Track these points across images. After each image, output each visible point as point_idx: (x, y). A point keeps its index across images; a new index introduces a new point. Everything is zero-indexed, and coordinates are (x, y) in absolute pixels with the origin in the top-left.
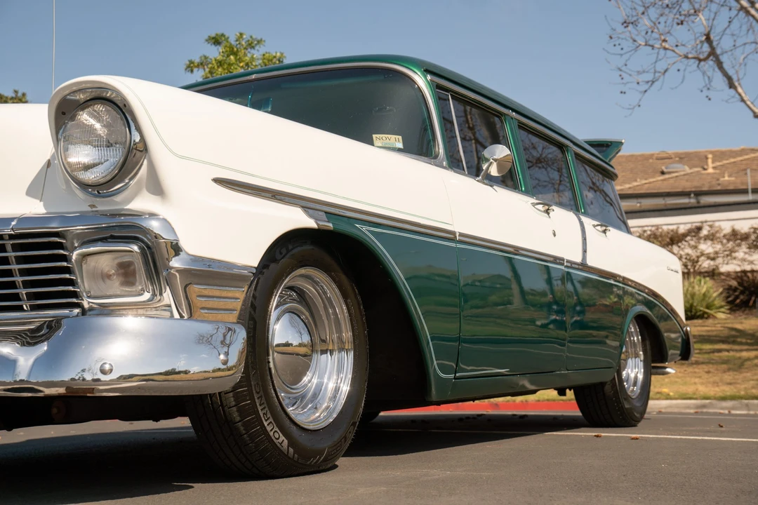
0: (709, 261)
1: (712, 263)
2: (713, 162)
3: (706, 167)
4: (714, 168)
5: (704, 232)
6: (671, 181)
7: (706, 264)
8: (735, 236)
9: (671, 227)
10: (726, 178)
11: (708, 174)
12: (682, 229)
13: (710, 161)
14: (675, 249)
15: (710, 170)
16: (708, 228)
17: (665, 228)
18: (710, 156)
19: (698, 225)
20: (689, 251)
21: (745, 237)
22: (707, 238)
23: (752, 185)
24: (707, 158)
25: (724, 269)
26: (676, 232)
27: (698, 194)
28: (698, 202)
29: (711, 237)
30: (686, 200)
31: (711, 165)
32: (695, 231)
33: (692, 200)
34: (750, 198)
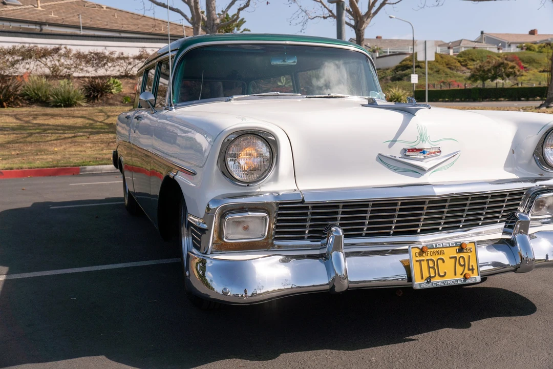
0: (65, 70)
1: (68, 71)
2: (41, 2)
3: (36, 5)
4: (41, 7)
5: (62, 51)
6: (19, 12)
7: (64, 71)
8: (79, 56)
9: (43, 46)
10: (53, 15)
11: (40, 10)
12: (50, 47)
13: (39, 2)
15: (40, 8)
16: (64, 50)
17: (39, 46)
19: (57, 46)
21: (85, 57)
22: (64, 55)
25: (75, 74)
26: (46, 50)
27: (41, 24)
28: (41, 30)
29: (67, 55)
30: (33, 27)
31: (39, 5)
32: (56, 50)
33: (38, 27)
34: (82, 32)
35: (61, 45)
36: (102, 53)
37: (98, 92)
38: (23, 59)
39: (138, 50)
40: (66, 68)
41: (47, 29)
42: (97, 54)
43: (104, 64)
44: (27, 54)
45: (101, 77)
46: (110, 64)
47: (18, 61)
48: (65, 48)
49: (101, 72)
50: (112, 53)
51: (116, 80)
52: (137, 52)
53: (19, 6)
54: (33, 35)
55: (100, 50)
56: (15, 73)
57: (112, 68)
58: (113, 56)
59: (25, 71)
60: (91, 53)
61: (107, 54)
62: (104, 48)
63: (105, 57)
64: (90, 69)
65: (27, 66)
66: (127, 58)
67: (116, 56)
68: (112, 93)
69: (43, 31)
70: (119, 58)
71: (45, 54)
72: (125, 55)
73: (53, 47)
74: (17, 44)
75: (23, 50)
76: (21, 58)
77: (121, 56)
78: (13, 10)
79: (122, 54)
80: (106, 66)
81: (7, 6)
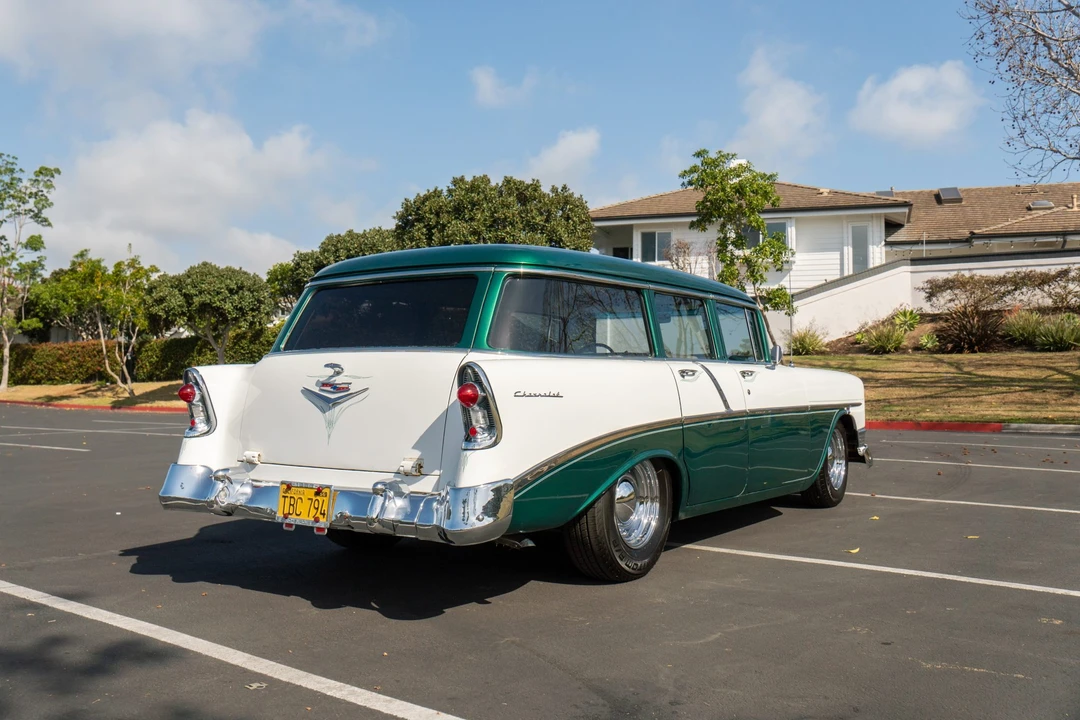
0: (1074, 299)
2: (1077, 201)
3: (1070, 205)
4: (1078, 206)
5: (1072, 274)
7: (1073, 301)
11: (1074, 212)
12: (1054, 270)
13: (1075, 200)
14: (1046, 288)
15: (1076, 209)
16: (1075, 270)
18: (1074, 195)
19: (1065, 267)
20: (1058, 290)
22: (1074, 279)
24: (1073, 198)
26: (1047, 275)
27: (1065, 234)
28: (1065, 242)
30: (1054, 239)
31: (1076, 203)
32: (1064, 274)
33: (1060, 239)
40: (1075, 296)
41: (1074, 240)
47: (1009, 292)
53: (1050, 208)
65: (1021, 297)
69: (1067, 244)
71: (1044, 280)
73: (1059, 268)
76: (1013, 288)
78: (1037, 218)
81: (1033, 212)
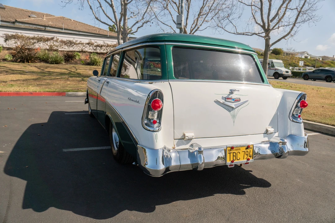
0: (56, 47)
1: (57, 48)
3: (43, 18)
5: (55, 39)
6: (36, 21)
8: (62, 42)
9: (47, 36)
10: (50, 23)
12: (50, 37)
13: (45, 17)
15: (45, 19)
17: (45, 36)
18: (45, 15)
21: (64, 42)
23: (64, 27)
24: (44, 16)
25: (60, 49)
26: (48, 38)
27: (45, 26)
28: (45, 29)
29: (56, 41)
30: (42, 27)
32: (52, 39)
33: (44, 28)
34: (63, 31)
35: (54, 36)
36: (72, 41)
37: (70, 58)
38: (38, 42)
39: (88, 40)
40: (56, 46)
41: (48, 29)
42: (70, 41)
43: (73, 46)
44: (40, 40)
45: (71, 51)
46: (75, 46)
47: (35, 42)
48: (56, 38)
49: (71, 49)
50: (76, 41)
51: (78, 53)
52: (87, 41)
53: (36, 18)
54: (42, 31)
55: (71, 39)
56: (33, 47)
57: (76, 48)
58: (77, 42)
59: (38, 47)
60: (67, 40)
61: (74, 41)
62: (73, 38)
63: (73, 43)
64: (66, 47)
65: (39, 45)
66: (83, 44)
67: (78, 42)
68: (76, 59)
69: (46, 30)
70: (79, 43)
71: (48, 40)
72: (82, 42)
74: (35, 35)
75: (38, 38)
76: (37, 41)
77: (81, 43)
78: (34, 20)
79: (81, 42)
80: (73, 47)
81: (31, 18)
